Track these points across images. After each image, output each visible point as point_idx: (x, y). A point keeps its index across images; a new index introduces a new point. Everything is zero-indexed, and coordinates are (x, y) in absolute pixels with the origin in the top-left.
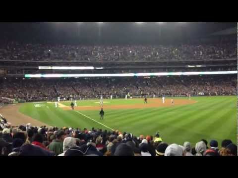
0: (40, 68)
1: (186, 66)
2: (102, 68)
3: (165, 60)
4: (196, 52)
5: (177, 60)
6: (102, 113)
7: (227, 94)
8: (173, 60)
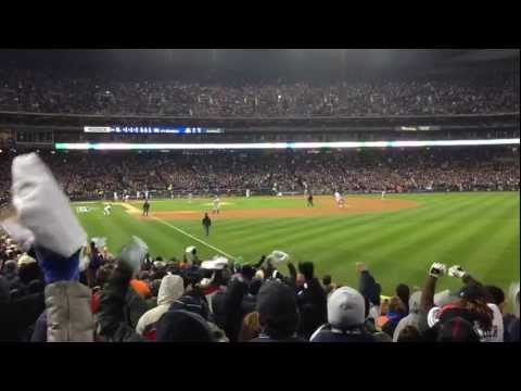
0: (87, 129)
1: (397, 129)
2: (218, 131)
3: (353, 116)
4: (419, 98)
5: (377, 116)
6: (207, 222)
7: (482, 188)
8: (370, 115)
